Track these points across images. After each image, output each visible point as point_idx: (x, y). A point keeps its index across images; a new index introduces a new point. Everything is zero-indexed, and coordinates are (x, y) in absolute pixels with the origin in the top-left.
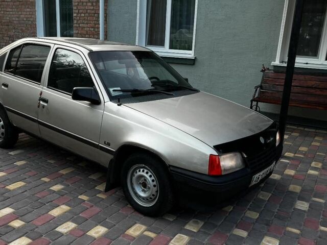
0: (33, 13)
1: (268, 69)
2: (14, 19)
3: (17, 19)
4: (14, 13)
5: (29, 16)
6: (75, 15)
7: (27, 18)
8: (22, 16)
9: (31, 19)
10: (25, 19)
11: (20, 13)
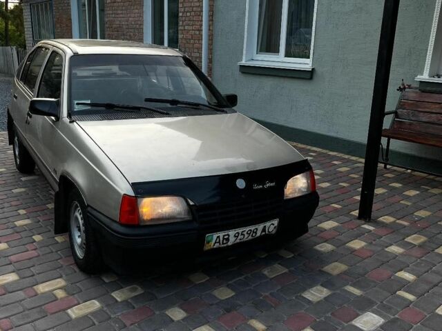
0: (141, 15)
1: (409, 87)
2: (123, 23)
3: (126, 23)
4: (123, 16)
5: (137, 19)
6: (180, 14)
7: (135, 21)
8: (130, 19)
9: (139, 23)
10: (133, 23)
11: (129, 15)
